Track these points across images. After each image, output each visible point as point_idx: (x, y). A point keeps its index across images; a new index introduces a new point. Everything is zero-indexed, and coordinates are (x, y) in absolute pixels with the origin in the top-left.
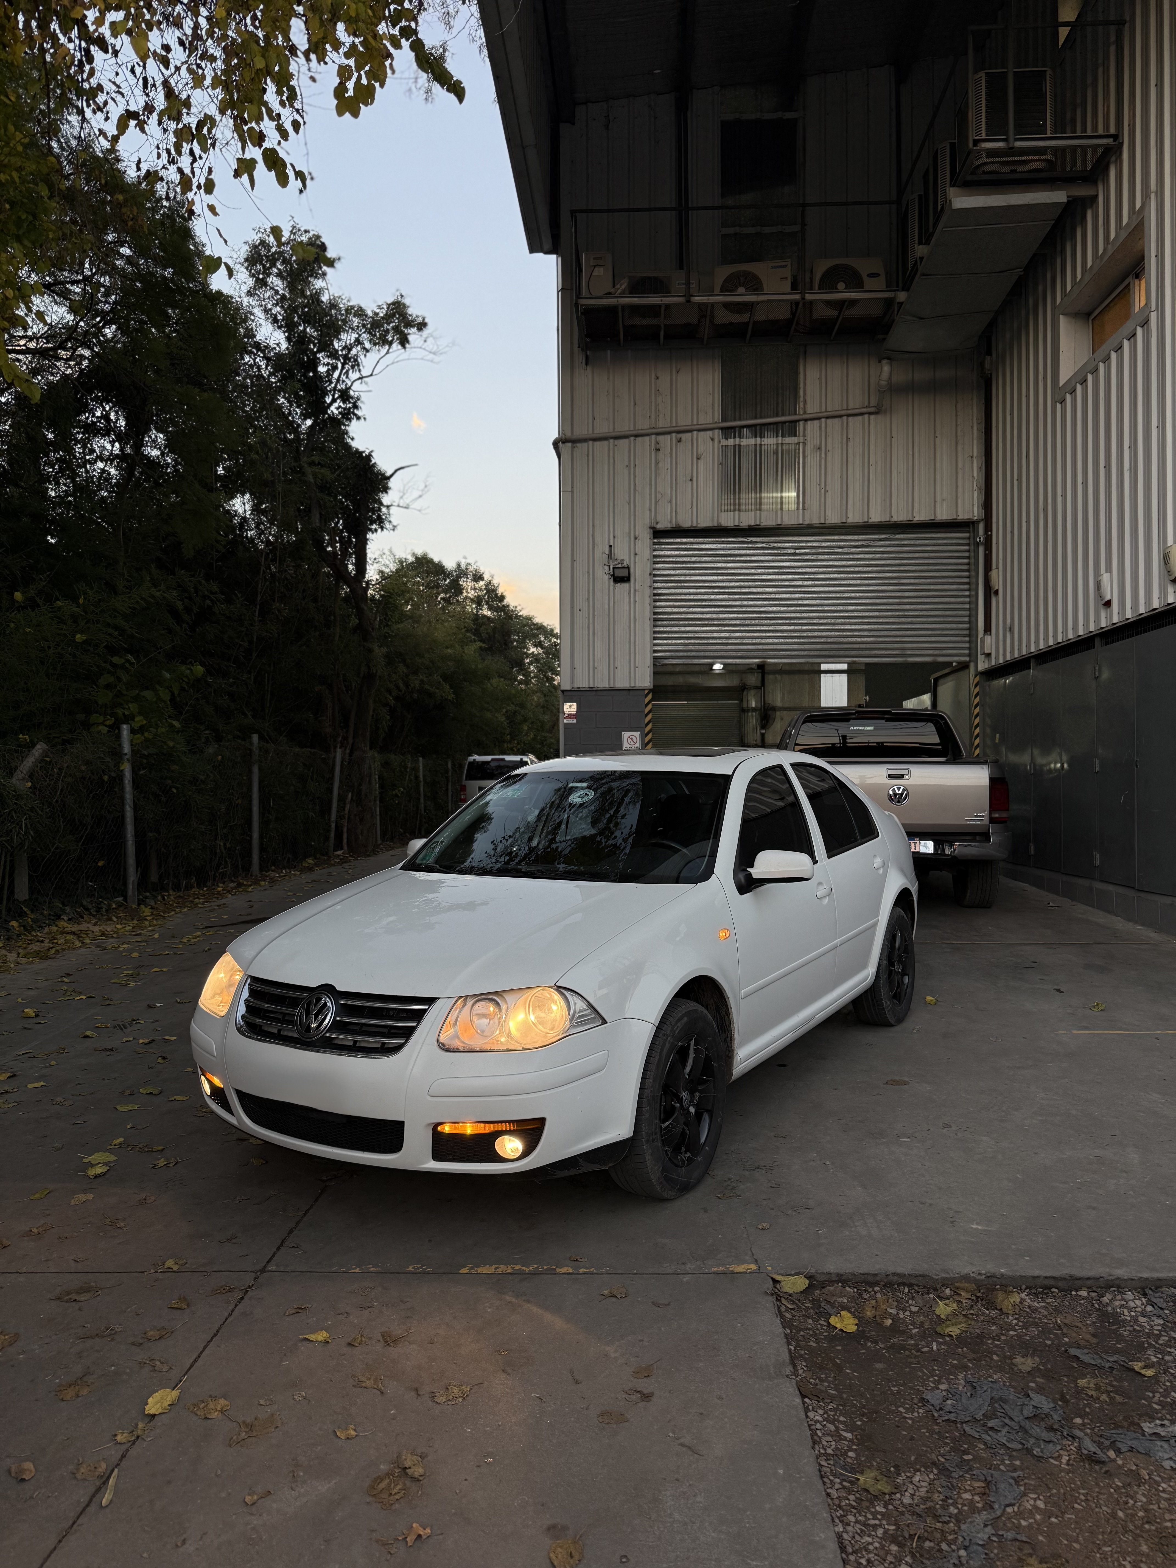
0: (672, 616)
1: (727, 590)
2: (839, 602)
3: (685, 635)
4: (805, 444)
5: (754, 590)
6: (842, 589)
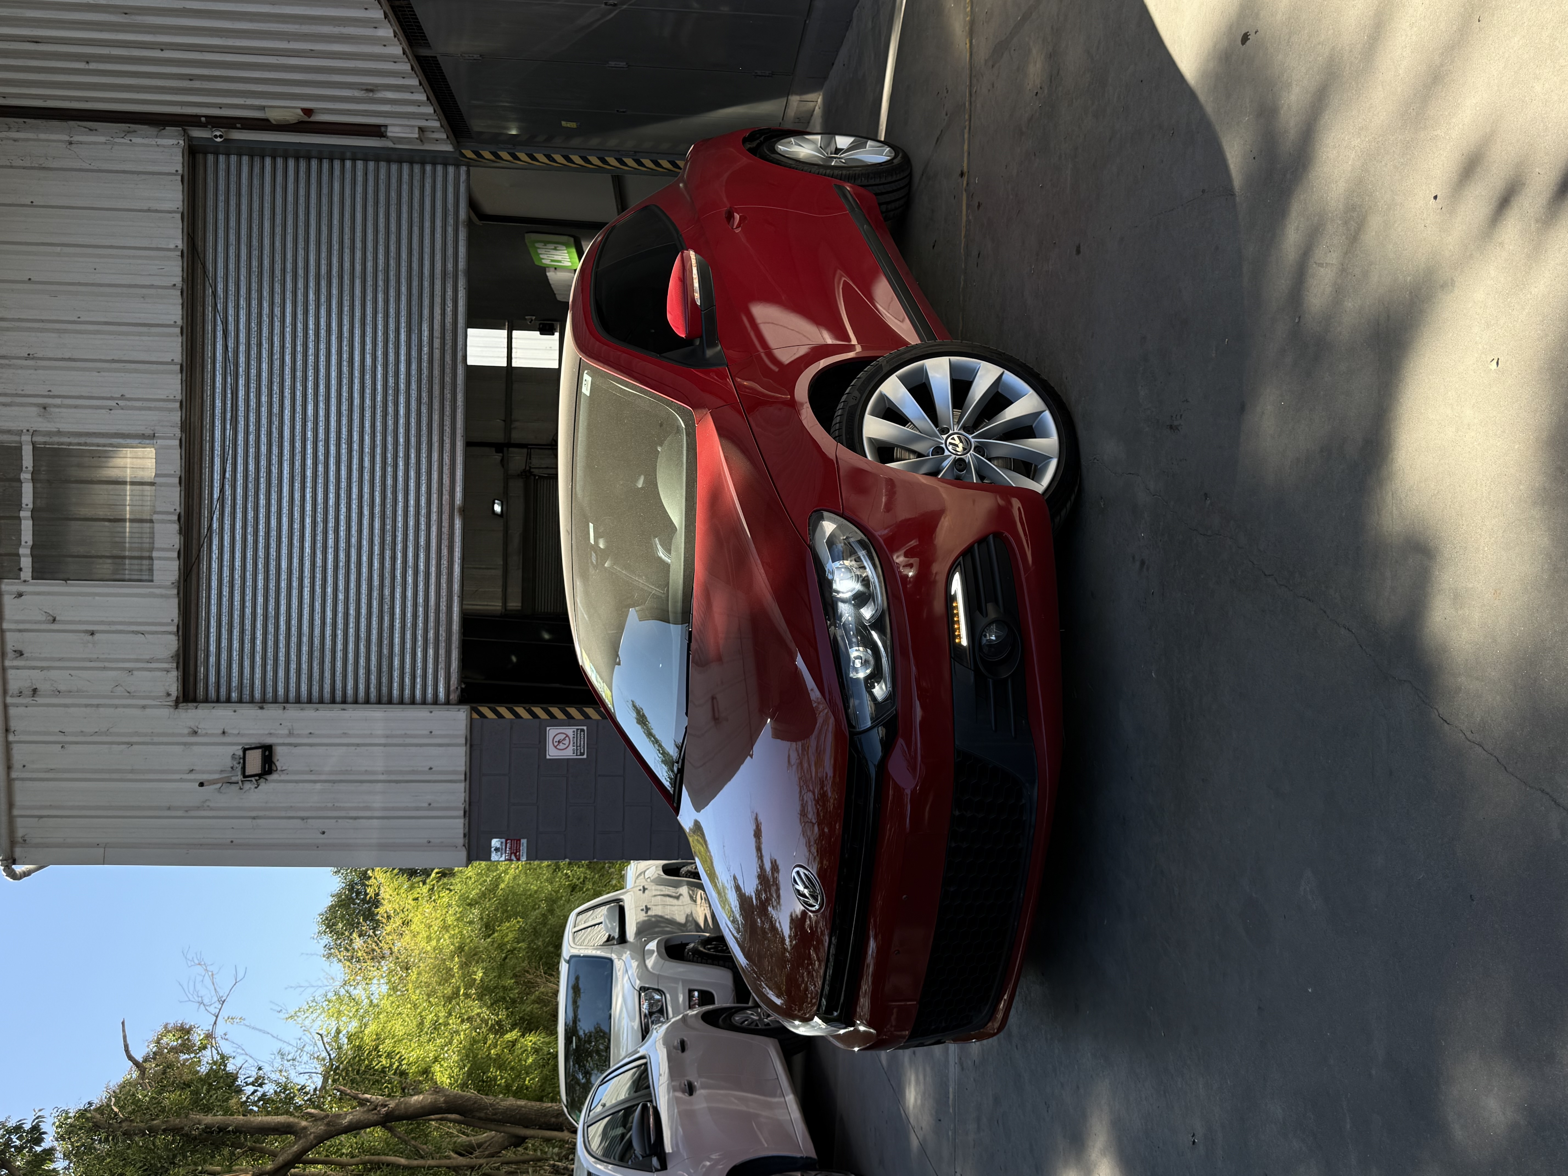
4: (36, 433)
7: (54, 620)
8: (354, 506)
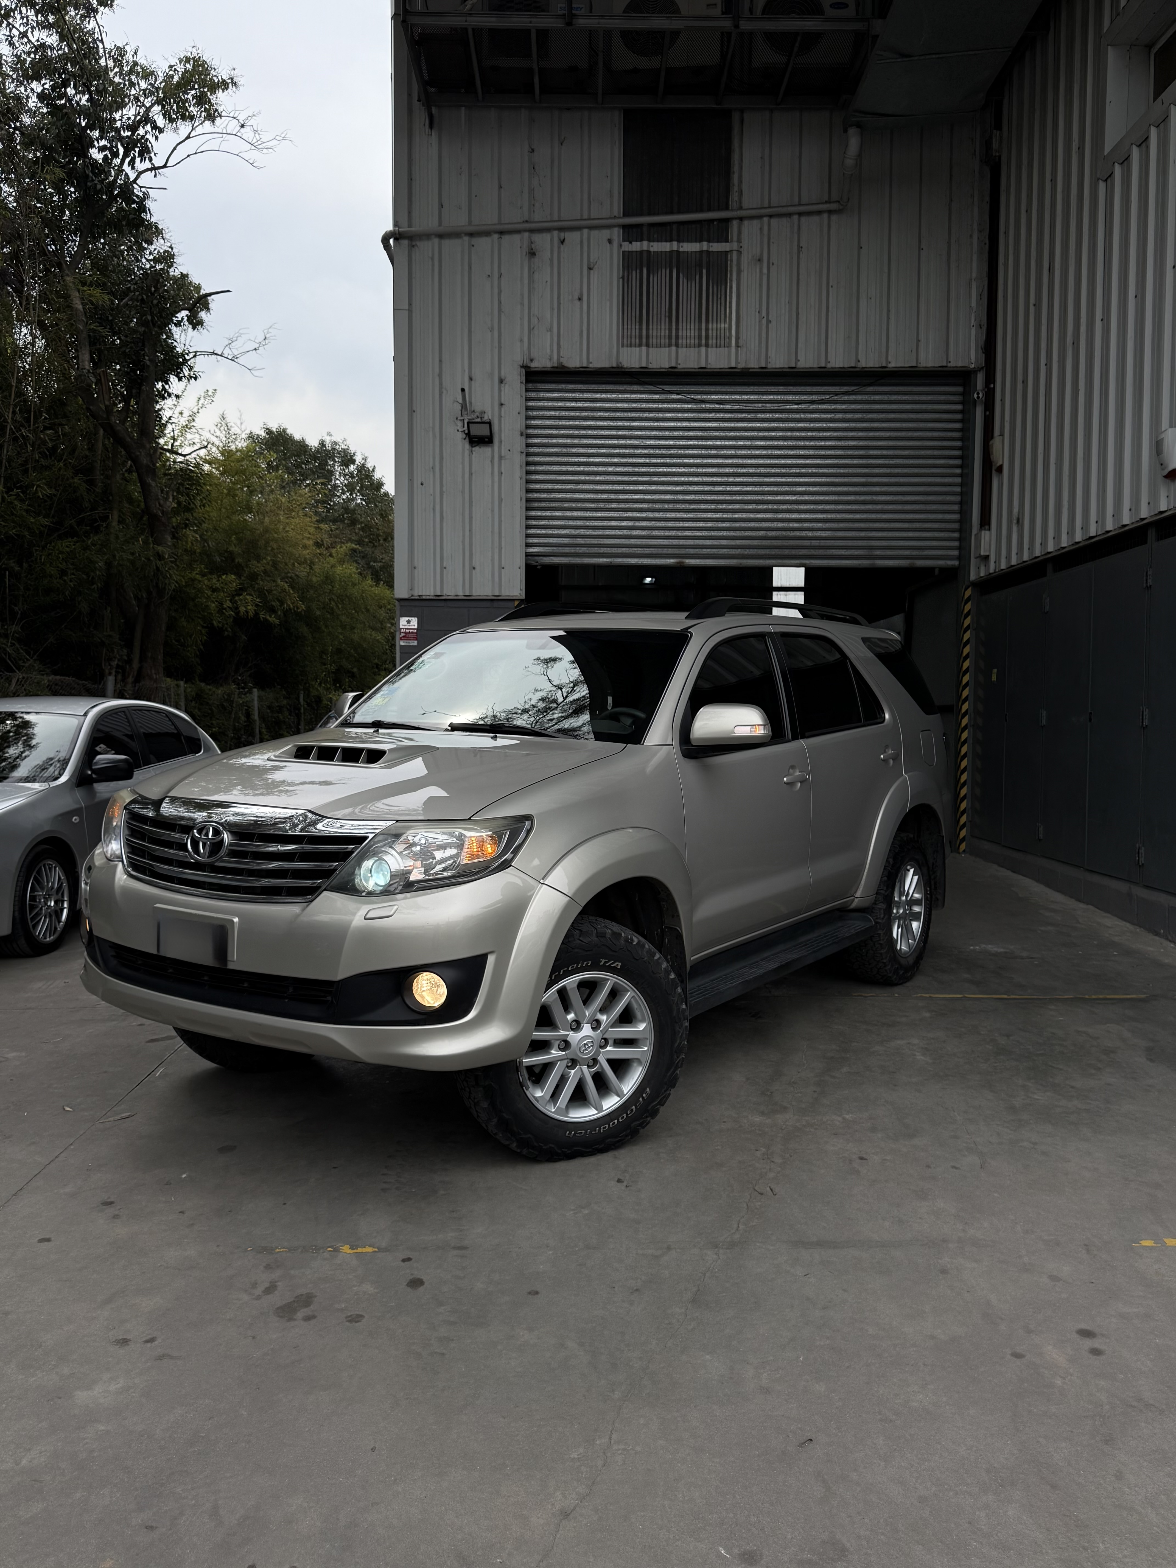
0: (553, 495)
1: (630, 460)
2: (783, 480)
3: (571, 523)
4: (739, 252)
5: (668, 461)
6: (789, 461)
7: (590, 269)
8: (683, 479)
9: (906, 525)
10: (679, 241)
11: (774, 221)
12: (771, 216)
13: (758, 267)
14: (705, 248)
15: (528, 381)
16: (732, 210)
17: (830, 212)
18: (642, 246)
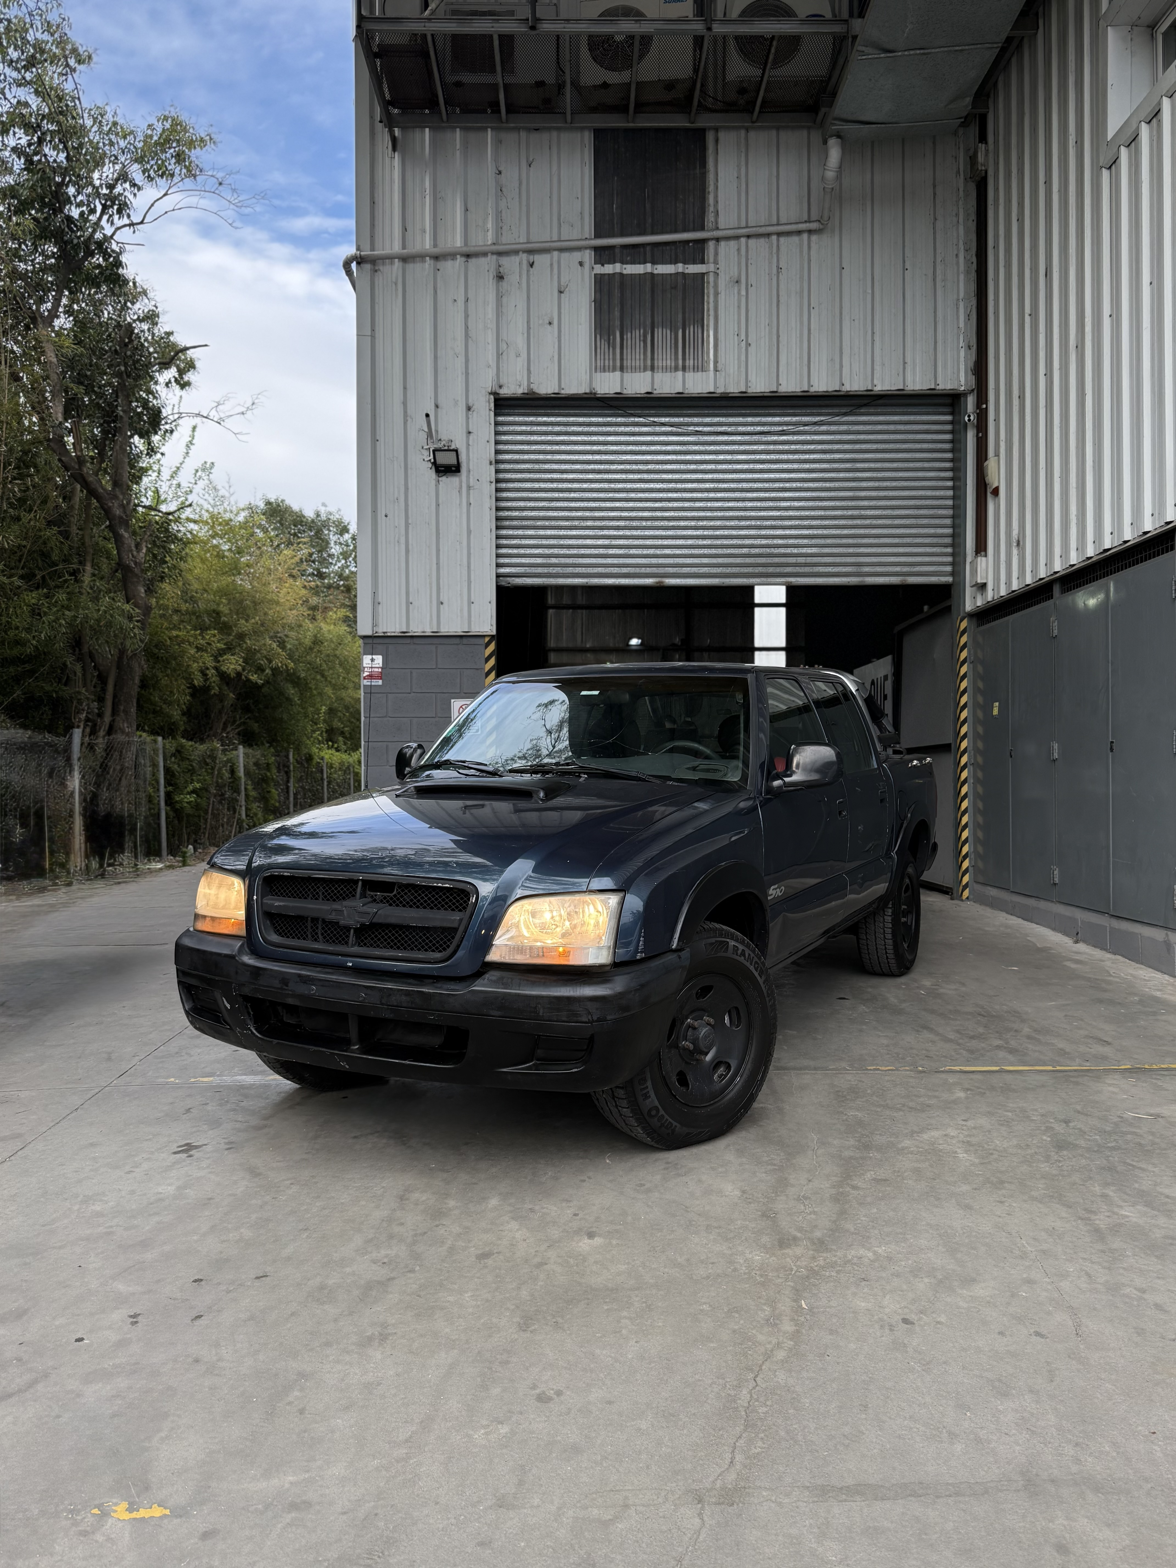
3: (544, 542)
4: (716, 274)
7: (561, 292)
8: (661, 495)
9: (896, 540)
10: (654, 263)
11: (752, 242)
12: (748, 237)
13: (736, 288)
14: (680, 270)
15: (496, 406)
16: (708, 231)
17: (810, 232)
18: (614, 268)
